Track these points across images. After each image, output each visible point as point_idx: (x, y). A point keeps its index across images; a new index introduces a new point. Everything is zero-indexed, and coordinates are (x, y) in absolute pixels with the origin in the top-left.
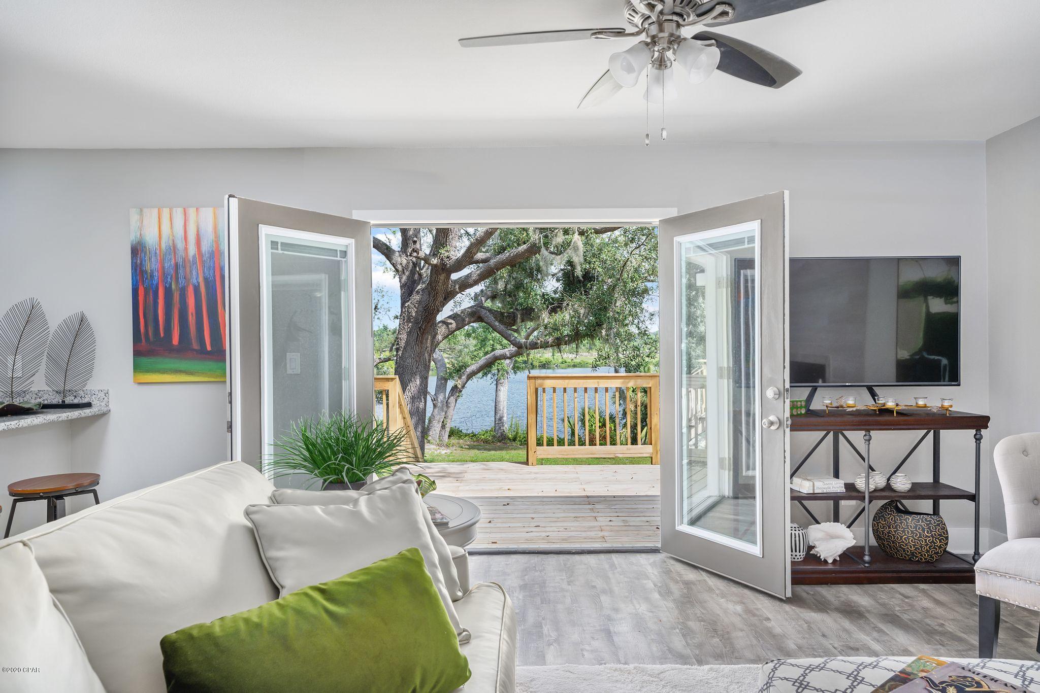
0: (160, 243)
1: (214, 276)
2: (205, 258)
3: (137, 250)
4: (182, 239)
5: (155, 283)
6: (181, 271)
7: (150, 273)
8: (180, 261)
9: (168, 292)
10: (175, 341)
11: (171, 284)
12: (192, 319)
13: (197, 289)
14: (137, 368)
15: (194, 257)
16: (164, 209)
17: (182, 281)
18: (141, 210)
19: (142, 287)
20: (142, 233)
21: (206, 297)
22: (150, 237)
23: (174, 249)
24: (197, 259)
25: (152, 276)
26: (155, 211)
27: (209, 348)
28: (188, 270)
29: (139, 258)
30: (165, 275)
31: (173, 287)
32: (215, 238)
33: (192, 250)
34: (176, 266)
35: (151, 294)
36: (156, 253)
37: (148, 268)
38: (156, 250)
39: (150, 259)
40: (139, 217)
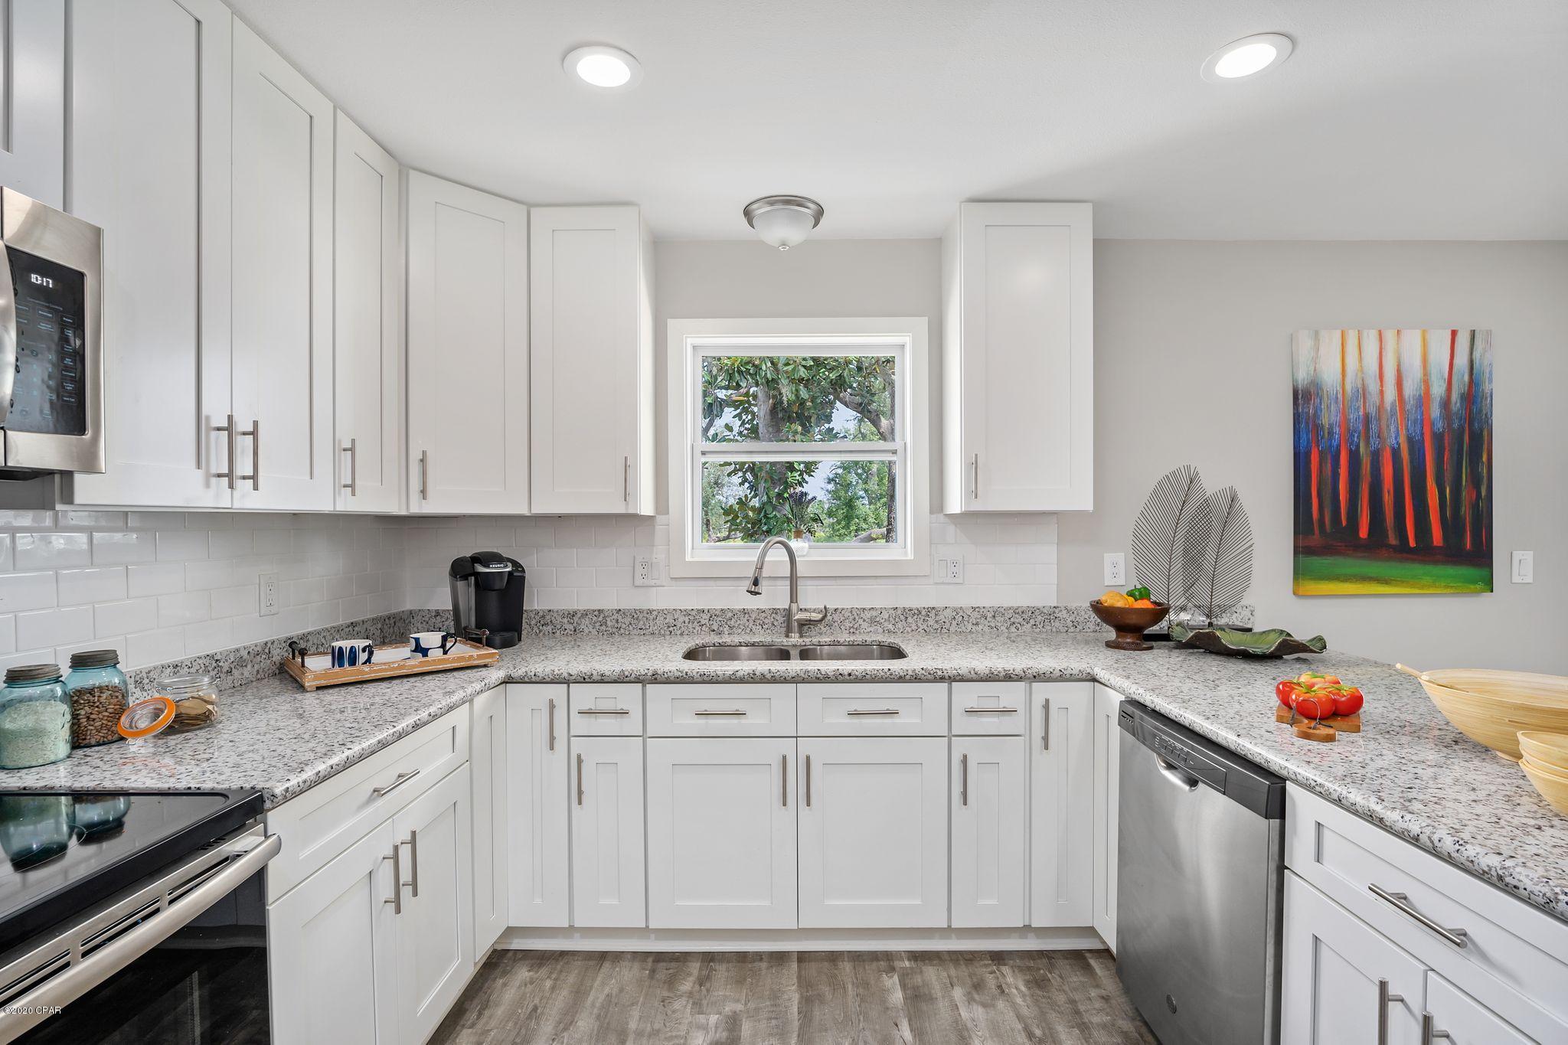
0: (1343, 384)
1: (1422, 434)
2: (1408, 407)
3: (1304, 398)
4: (1375, 376)
5: (1335, 443)
6: (1374, 426)
7: (1329, 429)
8: (1372, 411)
9: (1354, 457)
10: (1363, 533)
11: (1358, 447)
12: (1388, 498)
13: (1396, 453)
14: (1299, 573)
15: (1393, 404)
16: (1350, 331)
17: (1374, 442)
18: (1317, 333)
19: (1316, 449)
20: (1317, 366)
21: (1409, 466)
22: (1330, 375)
23: (1363, 392)
24: (1398, 408)
25: (1331, 433)
26: (1337, 334)
27: (1412, 543)
28: (1384, 423)
29: (1311, 407)
30: (1350, 433)
31: (1362, 450)
32: (1424, 375)
33: (1390, 395)
34: (1367, 420)
35: (1329, 461)
36: (1337, 398)
37: (1325, 421)
38: (1337, 393)
39: (1329, 407)
40: (1313, 343)
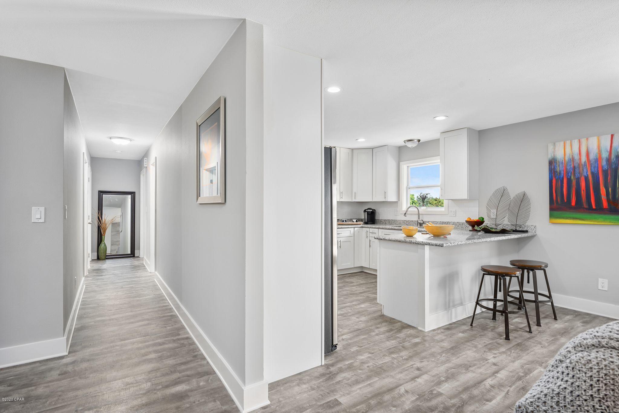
0: (565, 158)
1: (598, 171)
2: (592, 162)
3: (552, 163)
4: (577, 154)
5: (562, 176)
6: (577, 170)
7: (559, 172)
8: (576, 165)
9: (569, 180)
10: (573, 204)
11: (571, 177)
12: (583, 193)
13: (586, 178)
14: (551, 216)
15: (585, 162)
16: (567, 141)
17: (577, 175)
18: (554, 144)
19: (555, 179)
20: (555, 154)
21: (592, 182)
22: (559, 155)
23: (573, 159)
24: (587, 163)
25: (560, 173)
26: (562, 143)
27: (594, 207)
28: (581, 169)
29: (553, 166)
30: (567, 173)
31: (572, 178)
32: (599, 151)
33: (584, 159)
34: (574, 168)
35: (560, 182)
36: (562, 162)
37: (558, 170)
38: (562, 161)
39: (559, 166)
40: (553, 147)
